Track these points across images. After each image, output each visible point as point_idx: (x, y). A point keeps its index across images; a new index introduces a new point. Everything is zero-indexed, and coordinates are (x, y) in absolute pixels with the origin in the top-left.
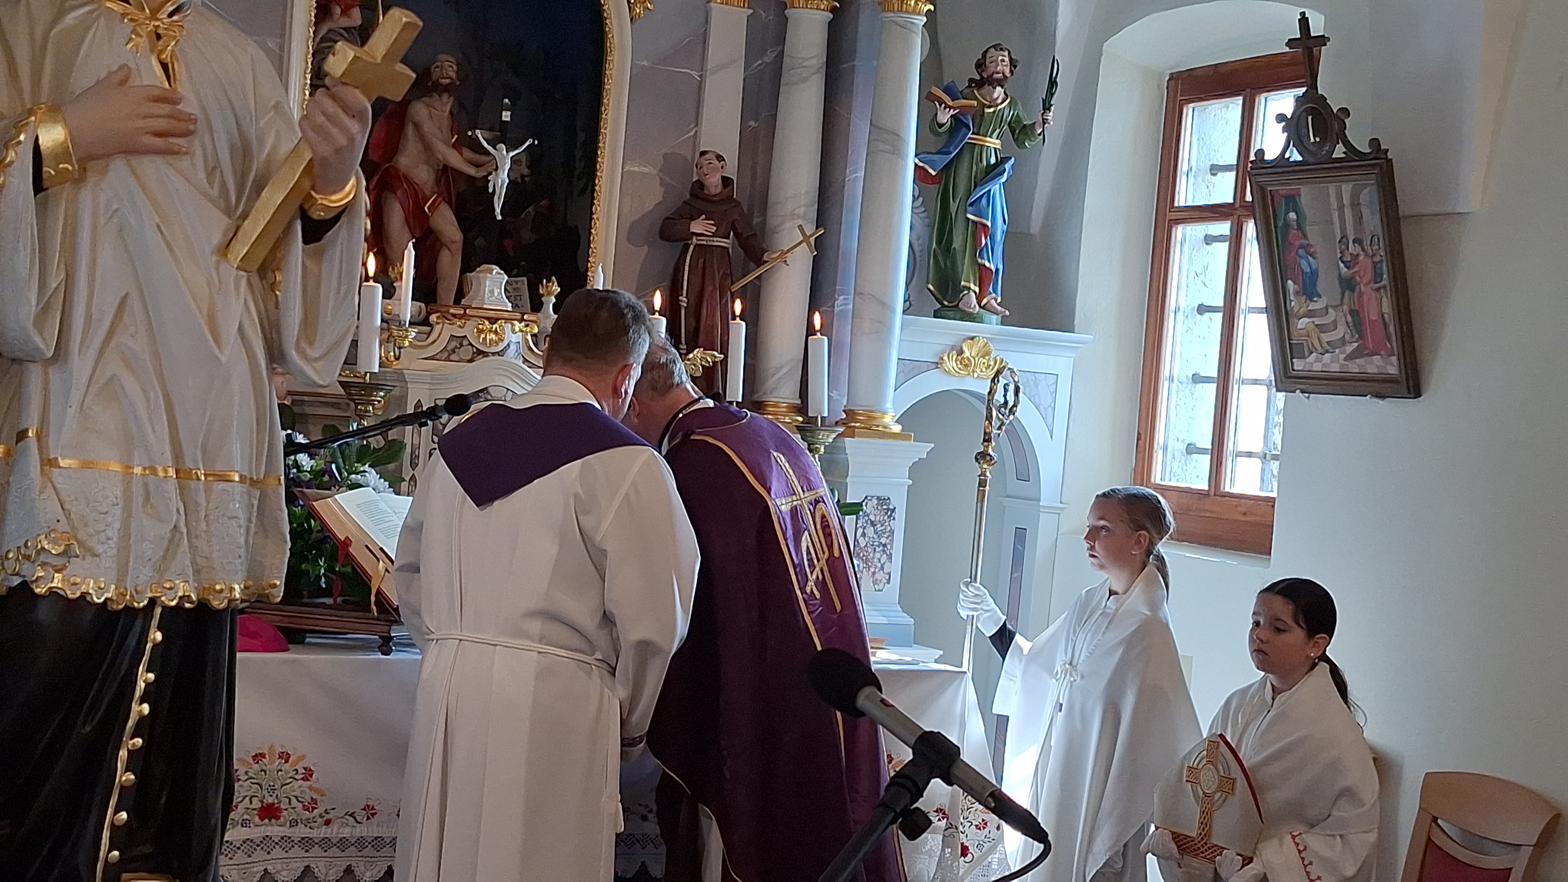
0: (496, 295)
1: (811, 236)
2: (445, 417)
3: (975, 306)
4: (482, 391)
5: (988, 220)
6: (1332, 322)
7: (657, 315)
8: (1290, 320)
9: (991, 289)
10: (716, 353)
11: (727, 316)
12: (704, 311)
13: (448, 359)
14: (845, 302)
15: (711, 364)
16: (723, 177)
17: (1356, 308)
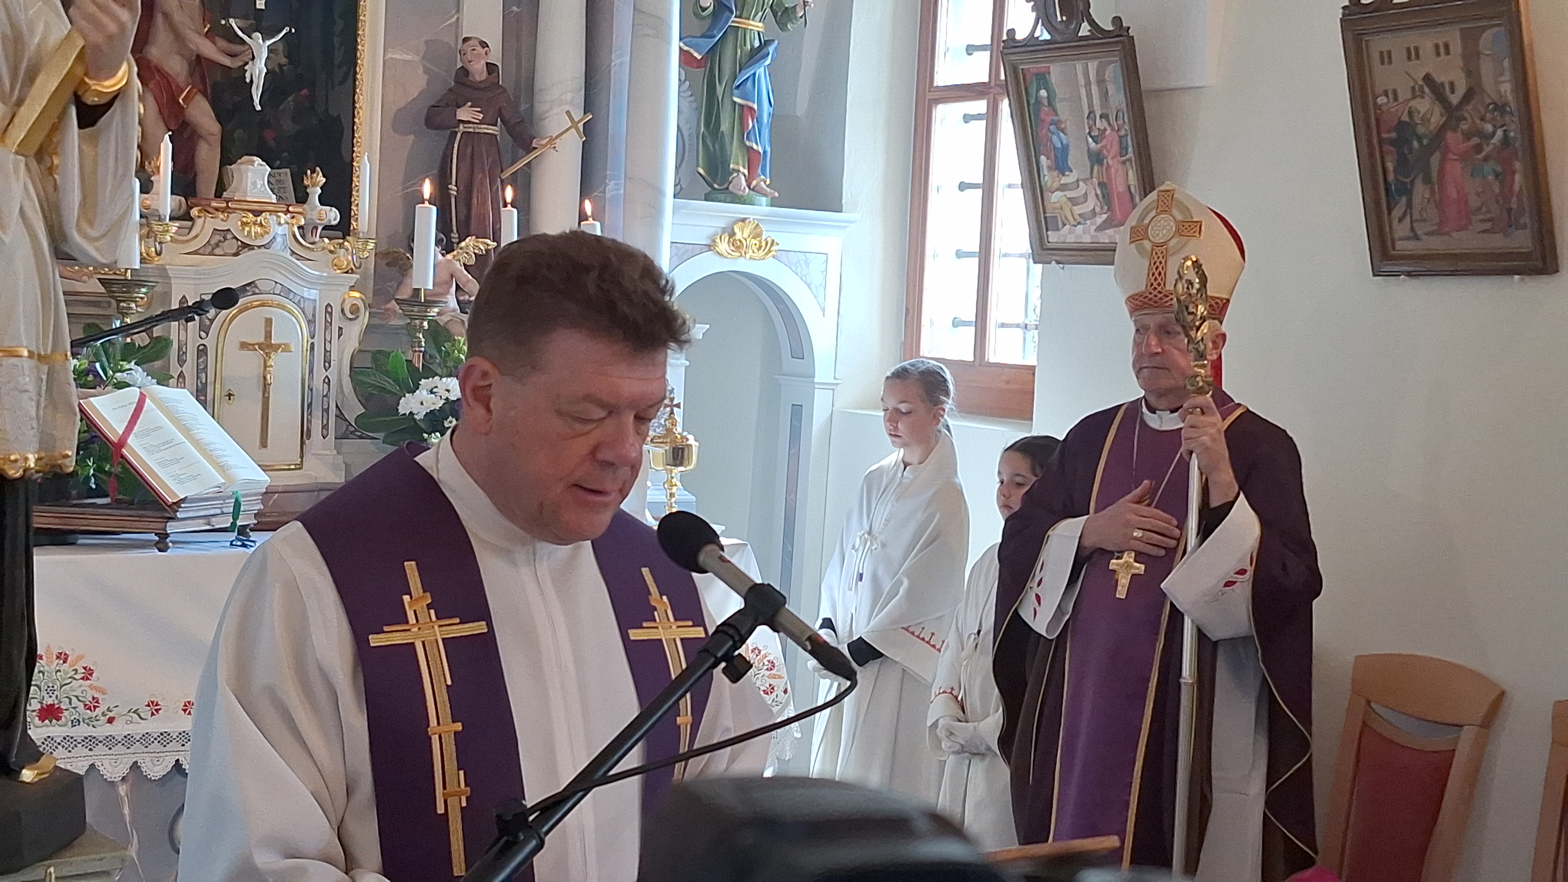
0: (259, 187)
1: (580, 121)
2: (212, 312)
3: (744, 188)
4: (249, 284)
5: (754, 102)
6: (1084, 195)
7: (427, 204)
8: (1045, 194)
9: (759, 171)
10: (488, 241)
11: (498, 203)
12: (475, 200)
13: (211, 254)
14: (617, 187)
15: (484, 252)
16: (487, 63)
17: (1105, 180)
